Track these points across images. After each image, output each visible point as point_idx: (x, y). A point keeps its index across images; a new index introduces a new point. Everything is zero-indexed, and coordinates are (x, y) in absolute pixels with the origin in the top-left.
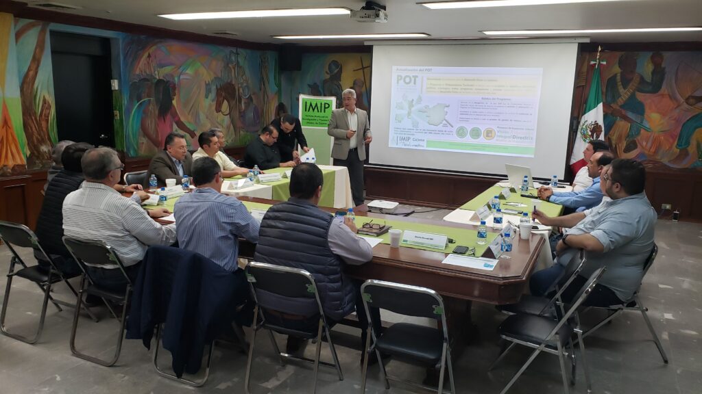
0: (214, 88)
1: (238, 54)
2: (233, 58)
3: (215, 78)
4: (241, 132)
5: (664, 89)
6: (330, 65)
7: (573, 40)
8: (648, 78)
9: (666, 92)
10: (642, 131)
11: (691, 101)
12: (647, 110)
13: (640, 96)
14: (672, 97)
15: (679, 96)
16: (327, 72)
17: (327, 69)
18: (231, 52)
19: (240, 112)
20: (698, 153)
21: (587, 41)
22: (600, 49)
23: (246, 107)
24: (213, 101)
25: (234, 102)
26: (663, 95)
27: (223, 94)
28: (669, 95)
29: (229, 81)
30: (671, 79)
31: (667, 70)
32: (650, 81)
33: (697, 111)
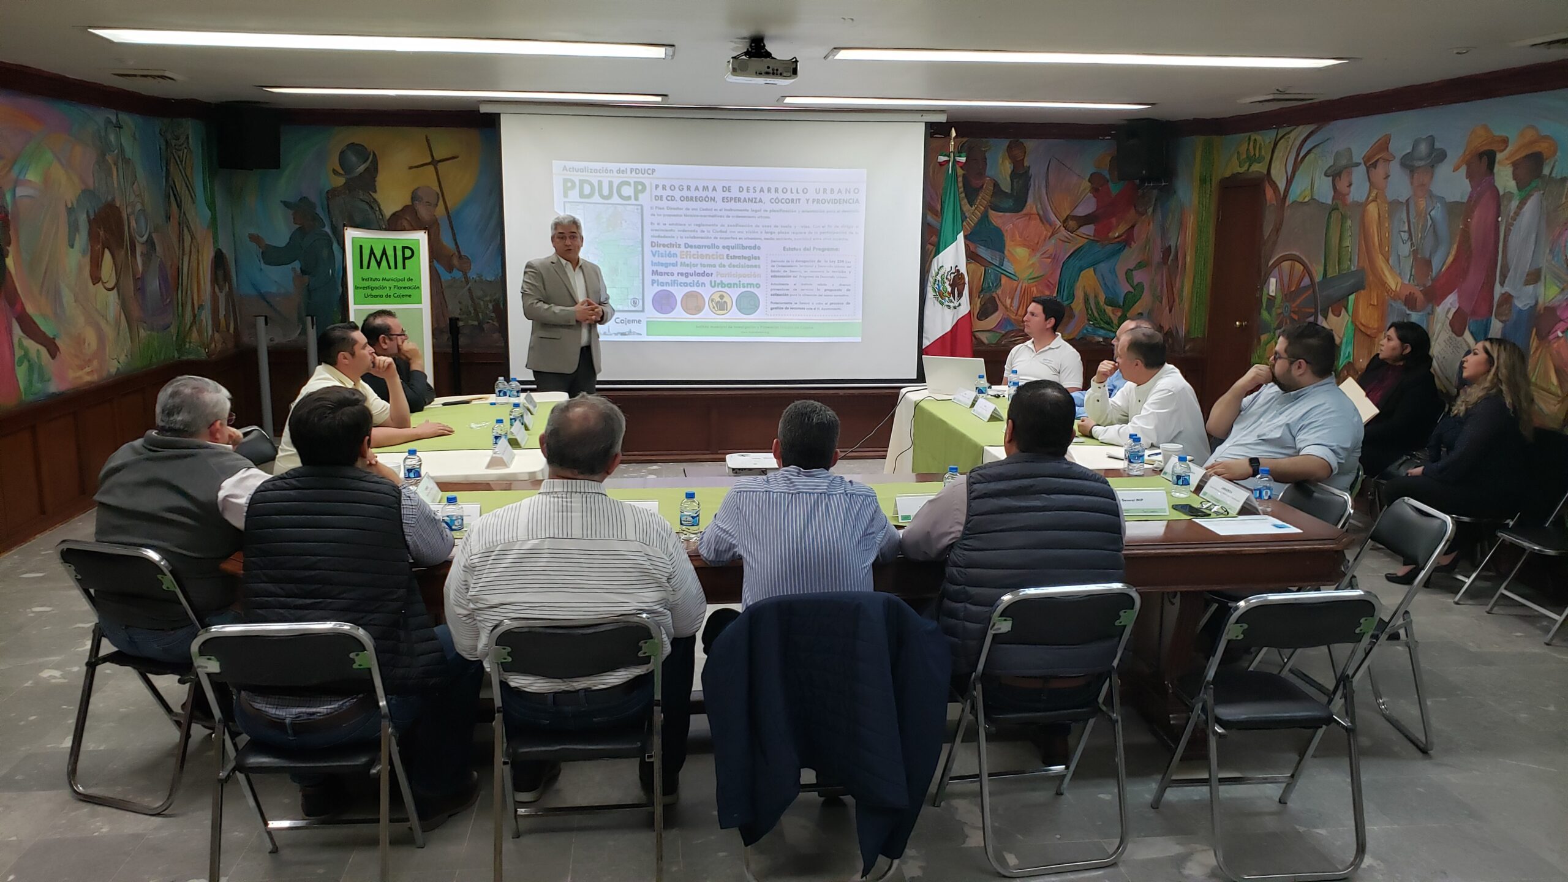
0: (83, 219)
1: (120, 127)
2: (112, 137)
3: (84, 191)
4: (143, 333)
5: (1031, 205)
6: (342, 153)
7: (918, 117)
8: (1006, 186)
9: (1034, 211)
10: (1004, 280)
11: (1072, 224)
12: (1008, 243)
13: (996, 218)
14: (1044, 219)
15: (1053, 217)
16: (335, 172)
17: (334, 162)
18: (108, 121)
19: (136, 280)
20: (1087, 310)
21: (942, 118)
22: (954, 133)
23: (144, 264)
24: (84, 254)
25: (123, 253)
26: (1029, 215)
27: (102, 233)
28: (1038, 214)
29: (110, 198)
30: (1039, 188)
31: (1031, 171)
32: (1008, 191)
33: (1081, 242)
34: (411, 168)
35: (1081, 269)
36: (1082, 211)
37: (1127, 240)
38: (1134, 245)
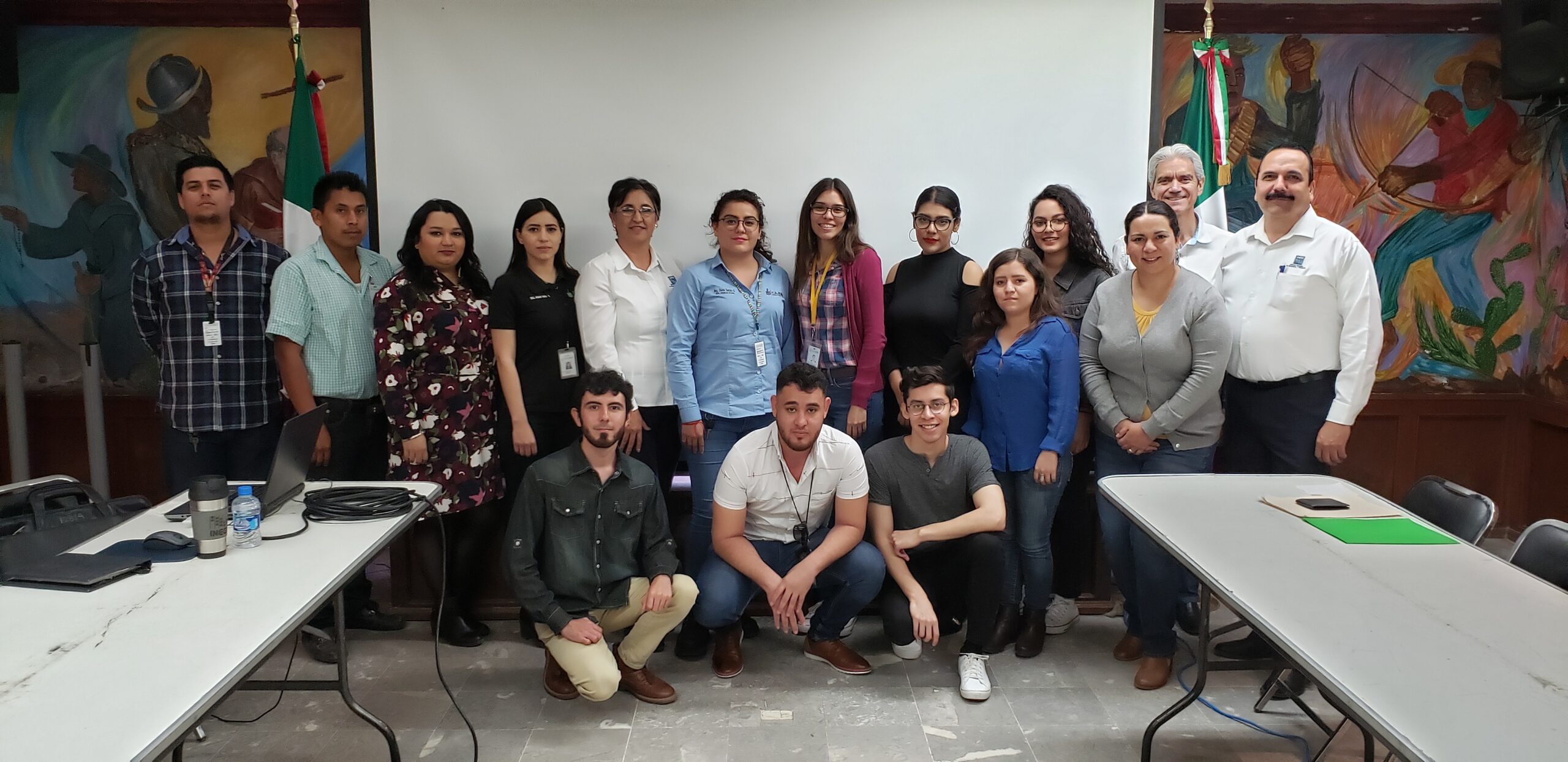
5: (1322, 148)
6: (152, 74)
8: (1278, 116)
9: (1328, 158)
11: (1394, 180)
14: (1344, 172)
15: (1361, 170)
16: (141, 104)
17: (139, 87)
20: (1421, 332)
28: (1335, 165)
30: (1337, 119)
31: (1324, 90)
32: (1281, 123)
33: (1409, 212)
34: (265, 96)
35: (1411, 259)
36: (1412, 159)
37: (1494, 209)
38: (1506, 218)
